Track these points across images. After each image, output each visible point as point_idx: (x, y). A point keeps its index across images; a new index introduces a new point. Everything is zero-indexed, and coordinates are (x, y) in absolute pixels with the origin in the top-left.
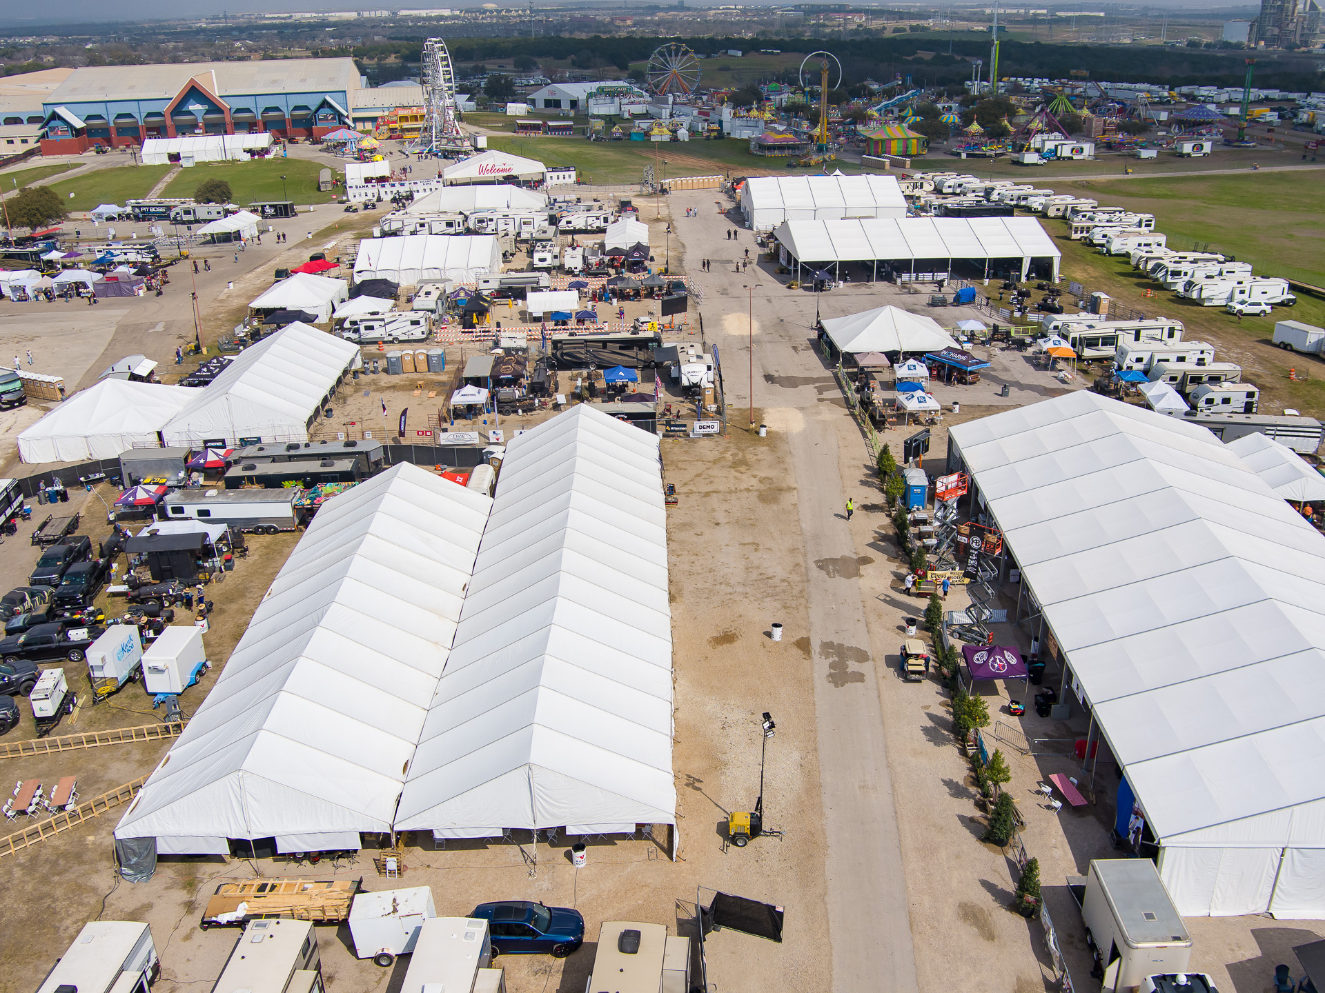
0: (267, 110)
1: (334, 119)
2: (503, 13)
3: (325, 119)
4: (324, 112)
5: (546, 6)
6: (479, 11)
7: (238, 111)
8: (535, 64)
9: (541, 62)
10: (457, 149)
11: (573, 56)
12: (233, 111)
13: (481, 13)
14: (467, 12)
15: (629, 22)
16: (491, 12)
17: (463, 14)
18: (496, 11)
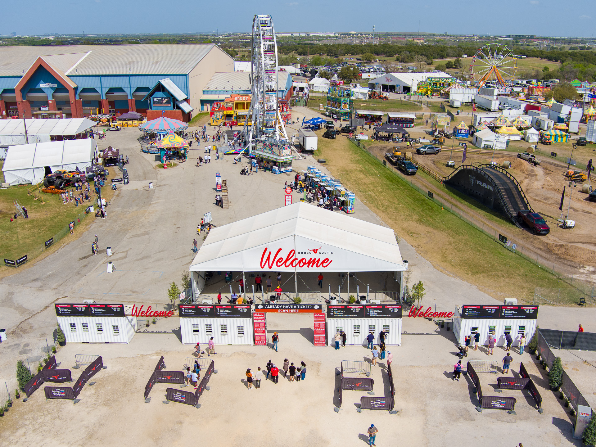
0: (112, 90)
1: (168, 103)
2: (359, 35)
3: (160, 102)
4: (158, 95)
5: (379, 33)
6: (347, 34)
7: (85, 90)
8: (374, 59)
9: (378, 57)
10: (273, 157)
11: (397, 55)
12: (80, 90)
13: (348, 35)
14: (341, 34)
15: (422, 41)
16: (353, 35)
17: (339, 36)
18: (356, 34)
